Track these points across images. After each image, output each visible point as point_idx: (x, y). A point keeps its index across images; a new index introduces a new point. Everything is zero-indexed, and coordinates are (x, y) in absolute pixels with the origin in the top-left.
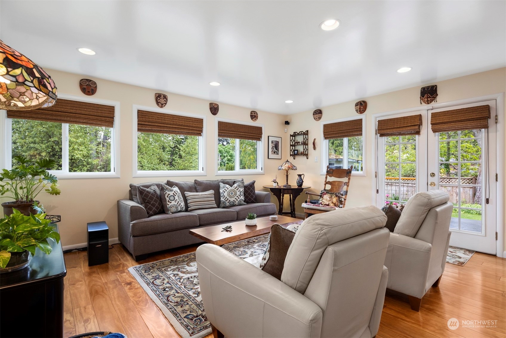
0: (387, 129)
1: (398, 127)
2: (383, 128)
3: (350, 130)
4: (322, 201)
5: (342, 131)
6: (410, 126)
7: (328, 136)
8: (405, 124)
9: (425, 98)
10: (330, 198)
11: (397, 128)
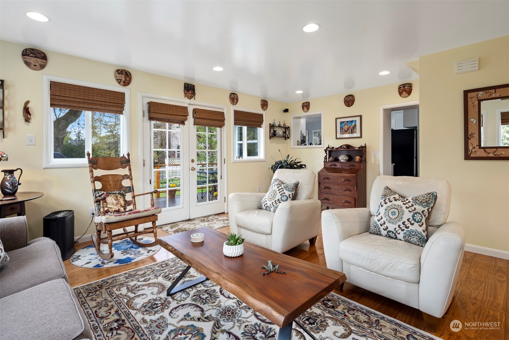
0: (161, 113)
1: (172, 114)
2: (157, 112)
3: (107, 103)
4: (106, 207)
5: (93, 102)
6: (181, 115)
7: (62, 104)
8: (177, 112)
9: (189, 94)
10: (116, 200)
11: (170, 114)
